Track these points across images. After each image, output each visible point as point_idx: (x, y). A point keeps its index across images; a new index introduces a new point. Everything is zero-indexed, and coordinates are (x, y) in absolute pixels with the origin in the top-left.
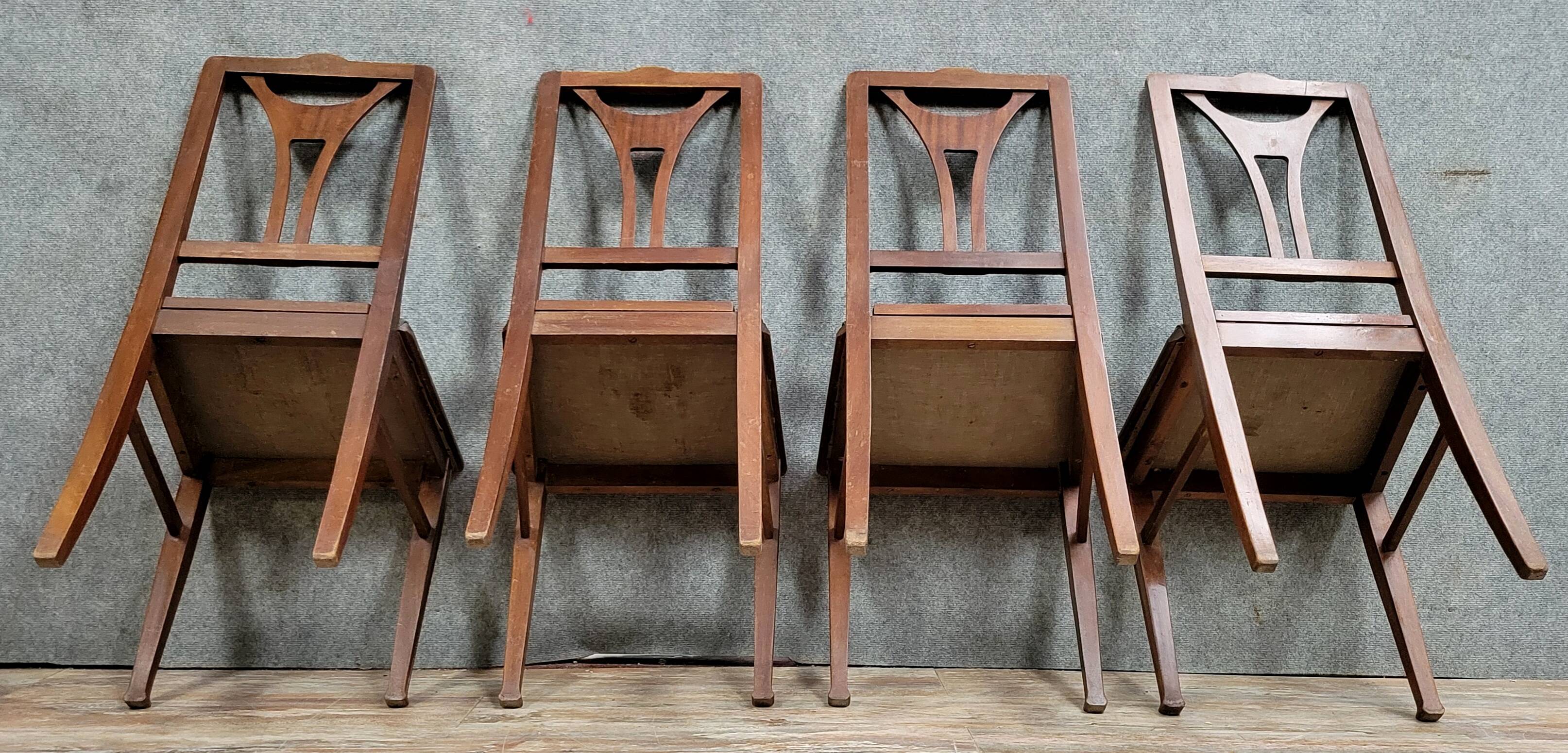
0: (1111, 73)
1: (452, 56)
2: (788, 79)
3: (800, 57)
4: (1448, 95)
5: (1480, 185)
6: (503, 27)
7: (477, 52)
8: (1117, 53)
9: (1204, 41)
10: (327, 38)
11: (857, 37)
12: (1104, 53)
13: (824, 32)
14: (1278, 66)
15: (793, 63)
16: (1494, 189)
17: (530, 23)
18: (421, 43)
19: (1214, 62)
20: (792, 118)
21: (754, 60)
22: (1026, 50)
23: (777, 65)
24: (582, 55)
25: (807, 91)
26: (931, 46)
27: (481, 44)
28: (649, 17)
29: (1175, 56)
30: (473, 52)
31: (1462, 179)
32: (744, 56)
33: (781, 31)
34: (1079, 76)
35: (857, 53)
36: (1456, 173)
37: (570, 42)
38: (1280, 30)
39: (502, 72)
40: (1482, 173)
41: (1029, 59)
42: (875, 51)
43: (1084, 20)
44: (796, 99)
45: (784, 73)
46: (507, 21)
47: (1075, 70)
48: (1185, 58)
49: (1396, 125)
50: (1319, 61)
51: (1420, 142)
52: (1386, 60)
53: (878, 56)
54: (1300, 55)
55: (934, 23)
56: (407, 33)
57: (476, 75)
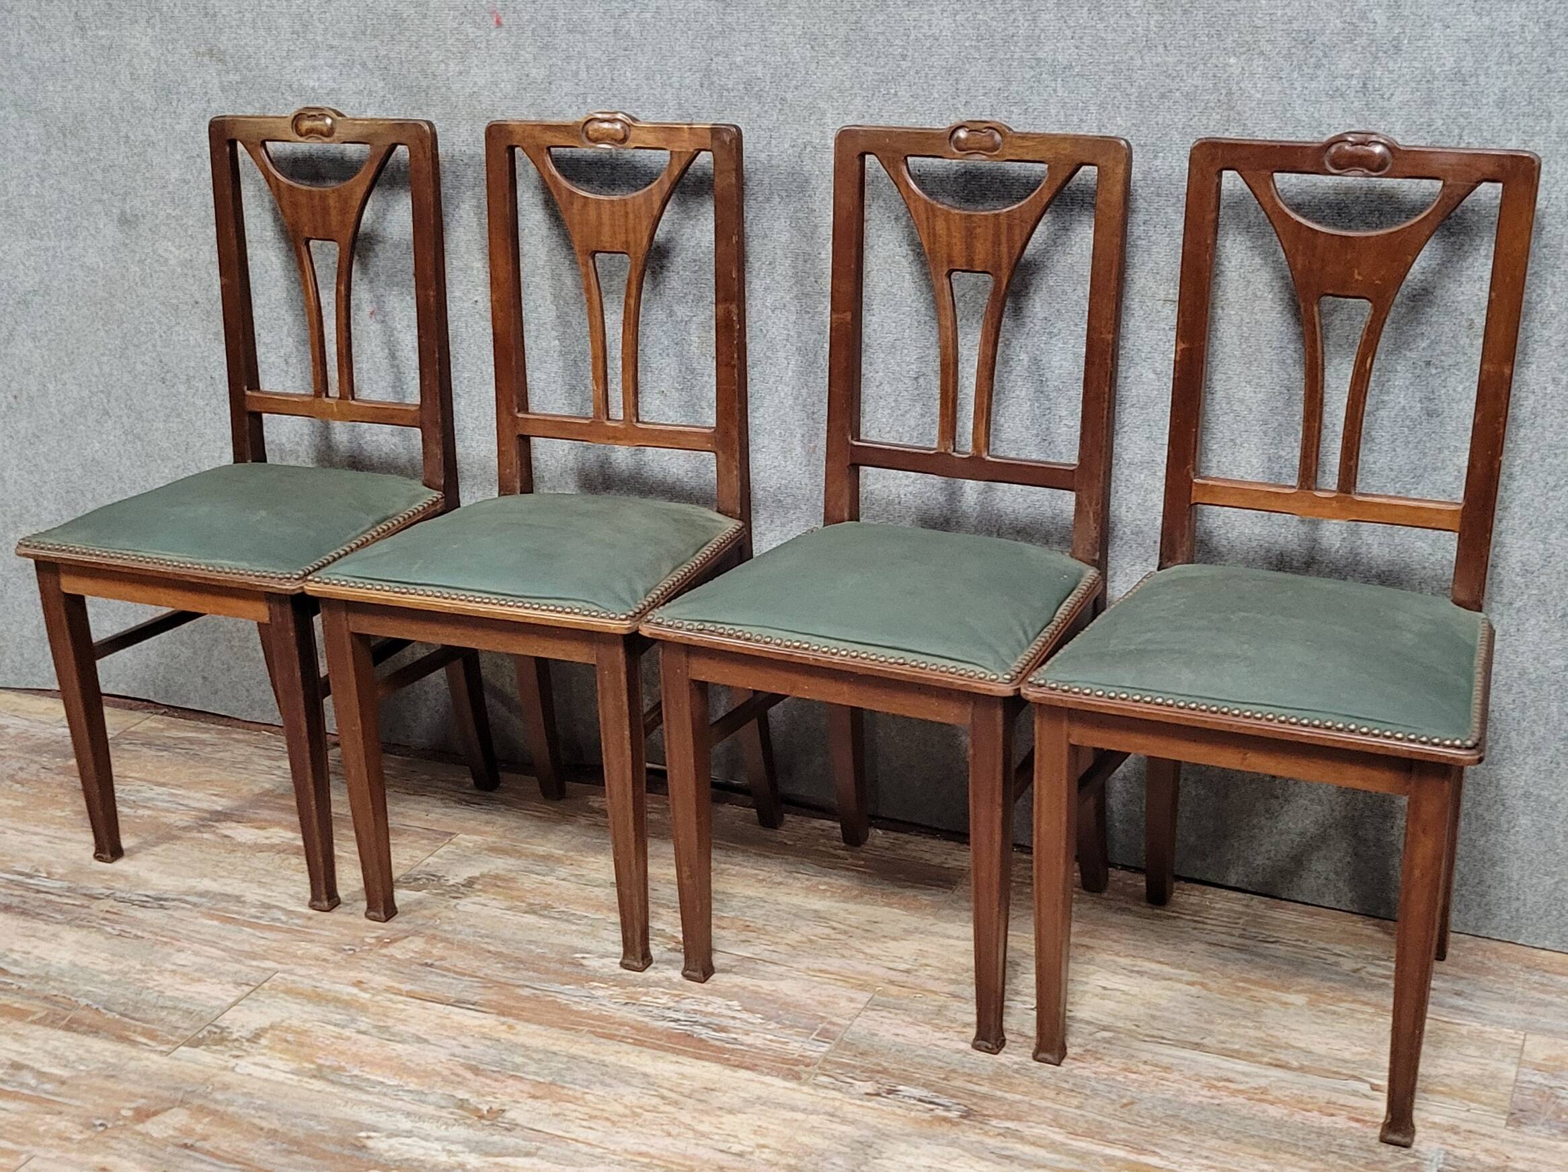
0: (1224, 92)
1: (424, 71)
3: (814, 65)
6: (470, 30)
7: (447, 65)
8: (1232, 60)
9: (1364, 41)
11: (881, 38)
12: (1214, 60)
13: (842, 32)
14: (1482, 78)
15: (807, 73)
17: (499, 23)
18: (392, 55)
19: (1378, 73)
20: (809, 149)
21: (760, 67)
22: (1108, 55)
23: (787, 75)
24: (560, 63)
25: (824, 114)
26: (978, 49)
27: (450, 54)
28: (637, 10)
29: (1318, 66)
30: (443, 65)
32: (749, 62)
33: (789, 30)
34: (1178, 94)
35: (882, 61)
37: (545, 47)
38: (1486, 20)
41: (1111, 68)
42: (904, 57)
43: (1185, 12)
45: (796, 88)
46: (476, 25)
47: (1174, 86)
48: (1333, 68)
50: (1549, 71)
53: (909, 64)
54: (1517, 61)
55: (980, 17)
56: (376, 42)
57: (450, 94)
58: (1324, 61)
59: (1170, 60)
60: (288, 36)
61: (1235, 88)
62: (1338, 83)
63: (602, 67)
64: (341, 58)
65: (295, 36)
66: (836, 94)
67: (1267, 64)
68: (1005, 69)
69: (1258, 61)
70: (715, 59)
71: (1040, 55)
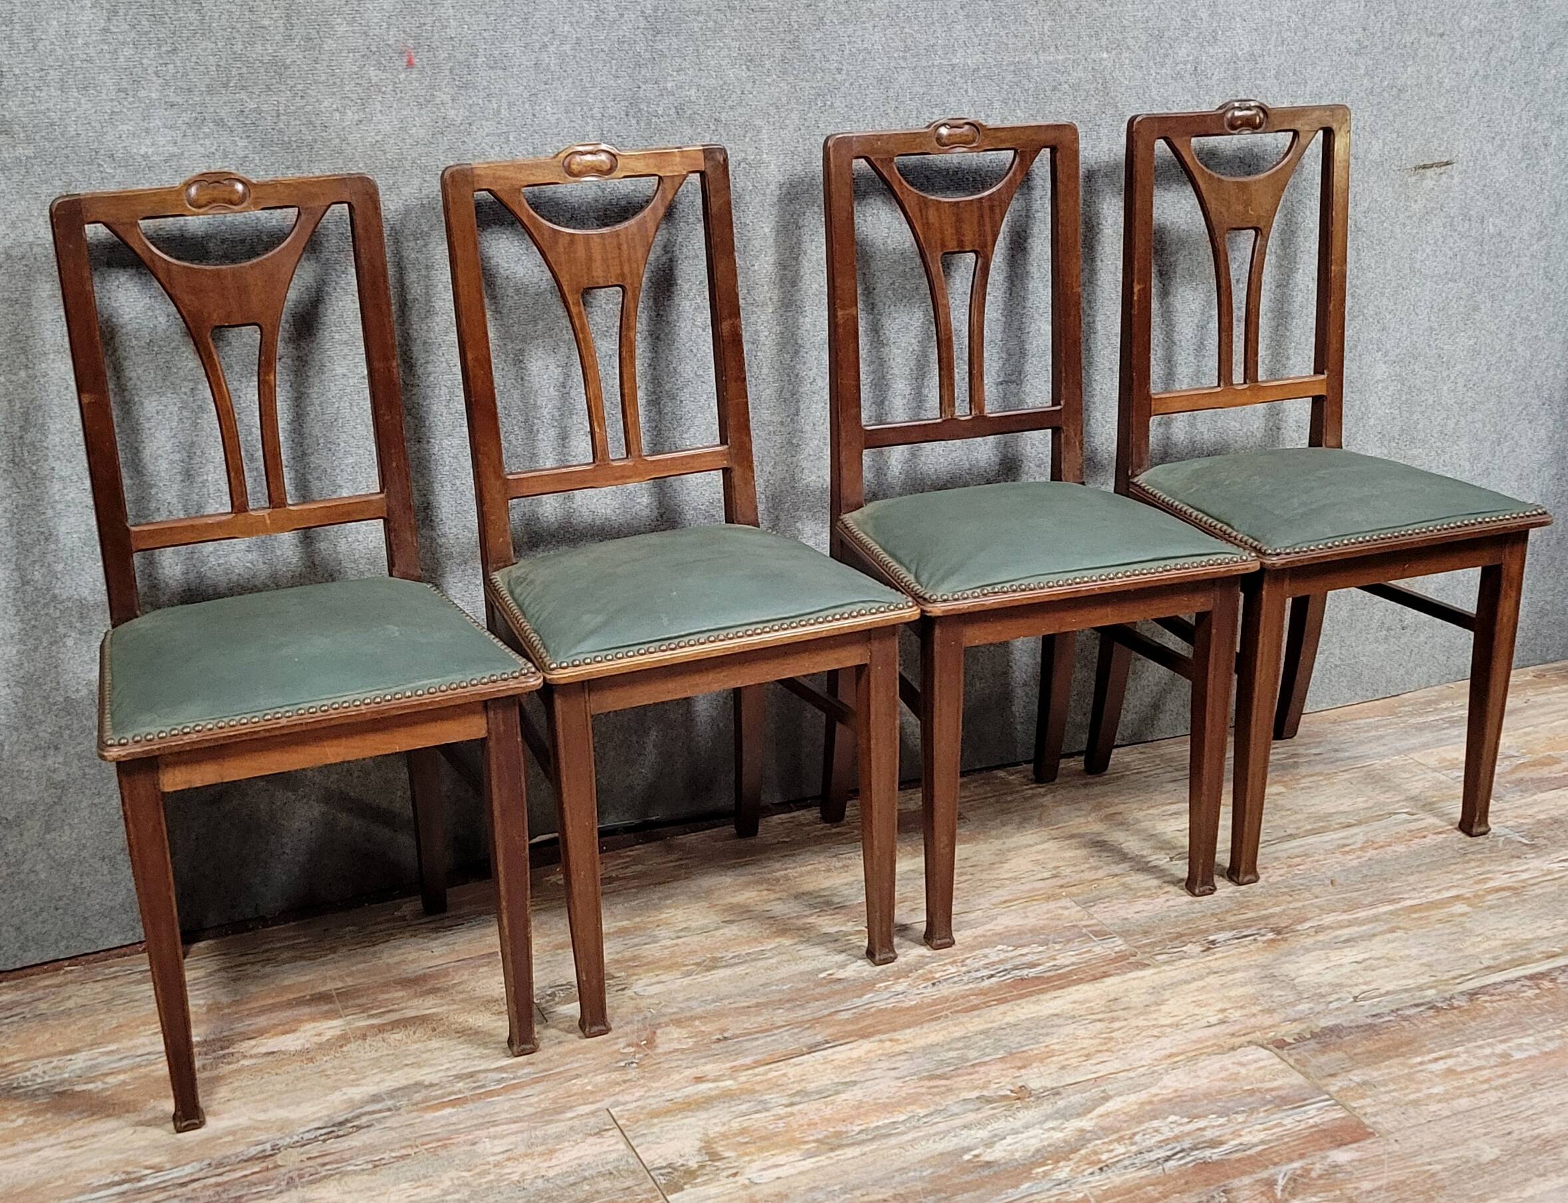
0: (1100, 81)
1: (311, 123)
2: (737, 114)
3: (750, 85)
4: (1422, 79)
5: (1444, 177)
6: (373, 73)
7: (343, 113)
8: (1105, 55)
9: (1193, 34)
10: (129, 109)
11: (818, 55)
12: (1092, 56)
13: (778, 52)
14: (1266, 58)
15: (743, 93)
16: (1456, 180)
17: (410, 64)
18: (265, 107)
19: (1204, 59)
21: (693, 91)
23: (722, 97)
24: (480, 101)
26: (905, 58)
27: (347, 101)
28: (557, 42)
29: (1166, 56)
30: (337, 115)
31: (1429, 172)
32: (681, 87)
33: (725, 52)
36: (1424, 167)
37: (465, 86)
38: (1267, 14)
39: (379, 138)
40: (1447, 164)
41: (1012, 68)
42: (839, 70)
43: (1072, 17)
44: (747, 140)
45: (731, 108)
46: (380, 66)
47: (1063, 79)
48: (1175, 56)
49: (1373, 118)
51: (1395, 135)
52: (1366, 43)
53: (844, 77)
54: (1286, 43)
55: (907, 30)
56: (243, 95)
58: (1170, 51)
59: (1060, 57)
60: (113, 95)
61: (1108, 77)
62: (1178, 68)
63: (523, 103)
64: (186, 117)
65: (123, 95)
66: (772, 110)
67: (1133, 56)
68: (928, 75)
69: (1126, 54)
70: (643, 87)
71: (955, 61)
